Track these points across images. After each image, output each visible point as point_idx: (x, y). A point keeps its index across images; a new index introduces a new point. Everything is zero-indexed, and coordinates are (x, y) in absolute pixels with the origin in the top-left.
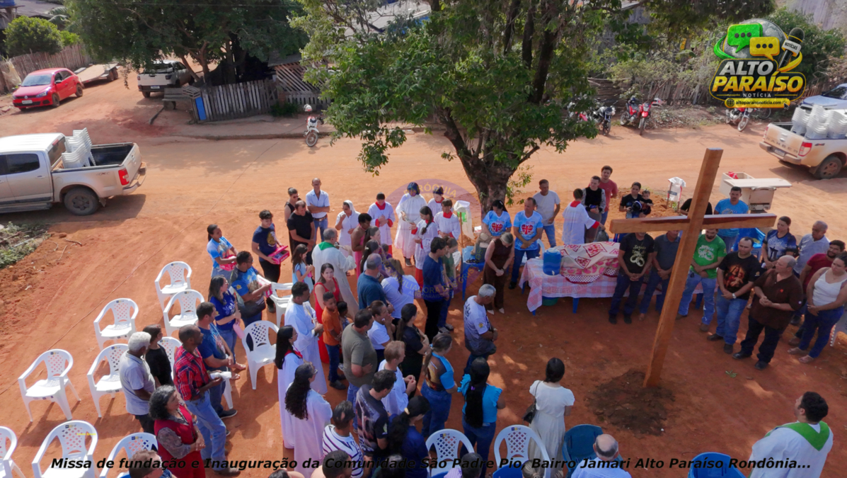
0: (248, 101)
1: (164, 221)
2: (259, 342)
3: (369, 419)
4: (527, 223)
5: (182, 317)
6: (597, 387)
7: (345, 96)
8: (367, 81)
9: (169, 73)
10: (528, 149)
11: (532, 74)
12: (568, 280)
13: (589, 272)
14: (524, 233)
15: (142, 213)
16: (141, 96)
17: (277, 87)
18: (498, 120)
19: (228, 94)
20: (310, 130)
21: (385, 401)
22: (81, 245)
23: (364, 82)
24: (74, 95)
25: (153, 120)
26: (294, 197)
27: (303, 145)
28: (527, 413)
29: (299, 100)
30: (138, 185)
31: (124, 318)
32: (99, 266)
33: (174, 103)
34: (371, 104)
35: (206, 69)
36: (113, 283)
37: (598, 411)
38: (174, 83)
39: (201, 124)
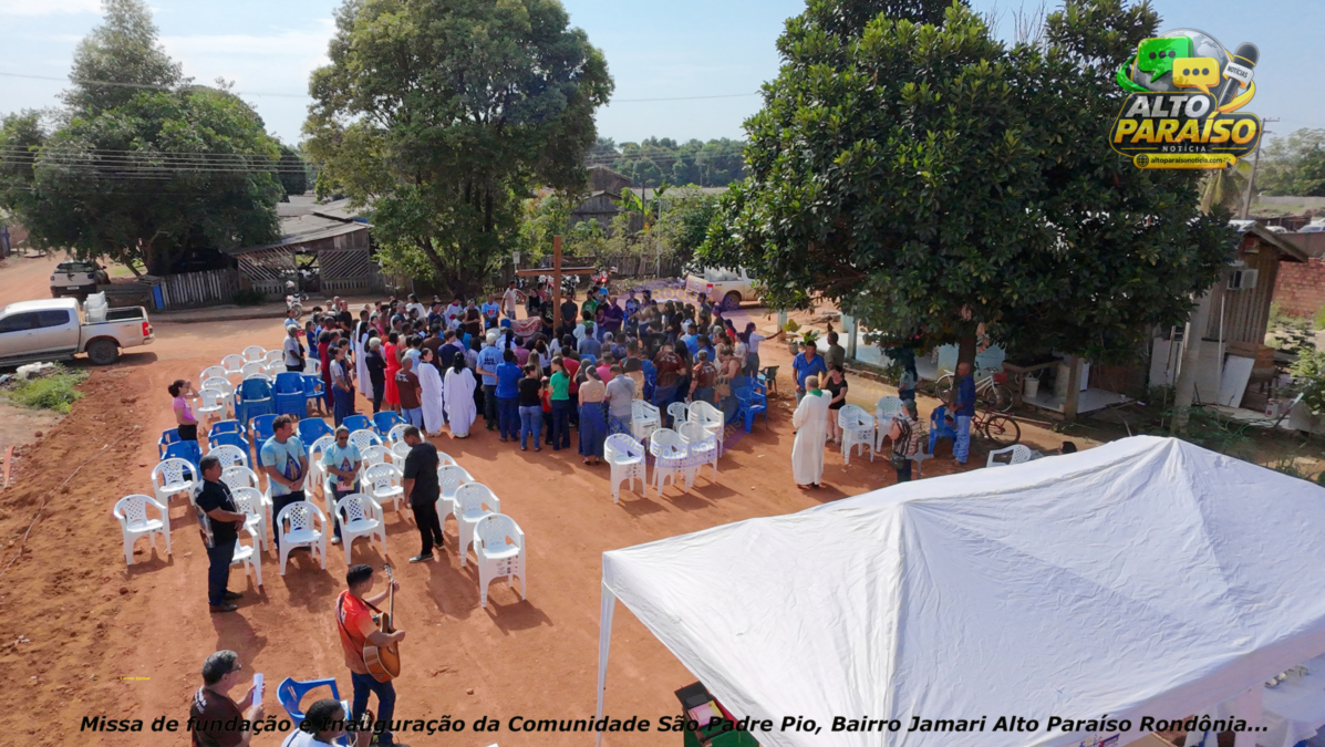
0: (207, 290)
17: (240, 276)
19: (187, 283)
29: (263, 290)
39: (159, 313)
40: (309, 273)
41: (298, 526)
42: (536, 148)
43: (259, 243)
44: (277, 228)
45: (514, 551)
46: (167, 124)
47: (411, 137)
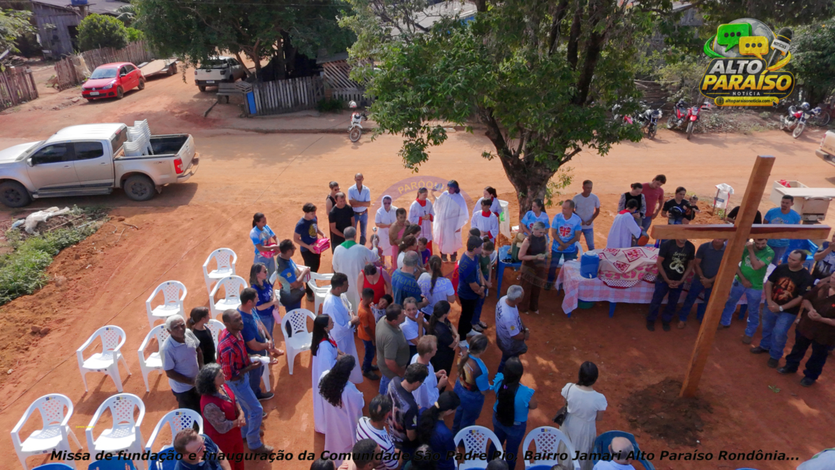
0: (296, 97)
1: (214, 209)
2: (297, 330)
3: (399, 410)
4: (565, 225)
5: (227, 301)
6: (631, 393)
7: (389, 94)
8: (411, 80)
9: (223, 68)
10: (569, 151)
11: (577, 75)
12: (605, 283)
13: (628, 277)
14: (561, 235)
15: (193, 201)
16: (197, 90)
17: (324, 83)
18: (540, 121)
19: (278, 89)
20: (354, 125)
21: (416, 394)
22: (138, 229)
23: (408, 81)
24: (136, 88)
25: (207, 113)
26: (336, 190)
27: (347, 140)
28: (557, 415)
29: (344, 96)
30: (191, 174)
31: (174, 299)
32: (153, 249)
33: (227, 97)
34: (414, 102)
35: (258, 65)
36: (165, 266)
37: (631, 417)
38: (228, 78)
39: (251, 118)
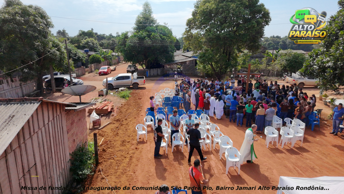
0: (158, 73)
17: (165, 70)
29: (169, 73)
39: (147, 78)
40: (179, 70)
41: (177, 139)
42: (246, 38)
43: (169, 62)
44: (174, 58)
45: (237, 160)
46: (153, 34)
47: (211, 36)
